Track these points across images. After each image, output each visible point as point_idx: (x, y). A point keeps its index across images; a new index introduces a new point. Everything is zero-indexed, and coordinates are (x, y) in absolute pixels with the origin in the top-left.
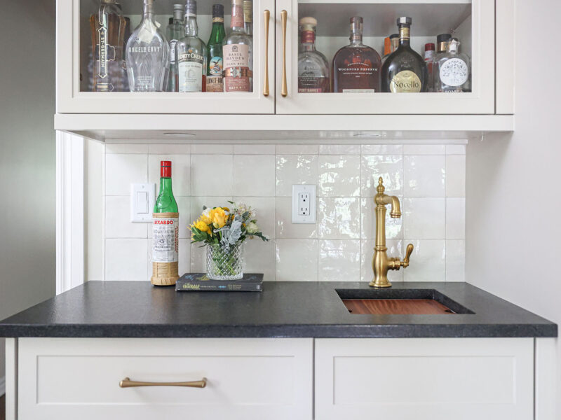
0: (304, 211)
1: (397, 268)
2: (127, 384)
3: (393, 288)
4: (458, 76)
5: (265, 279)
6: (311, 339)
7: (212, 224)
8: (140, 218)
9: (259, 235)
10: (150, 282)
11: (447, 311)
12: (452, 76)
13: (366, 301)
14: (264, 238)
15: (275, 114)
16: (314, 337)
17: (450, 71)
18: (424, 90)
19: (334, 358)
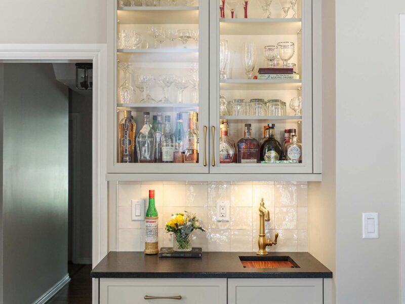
0: (223, 214)
1: (270, 245)
2: (147, 298)
3: (268, 256)
4: (296, 155)
5: (203, 251)
6: (226, 279)
7: (177, 224)
8: (137, 218)
9: (200, 228)
10: (143, 252)
11: (292, 267)
12: (293, 155)
13: (254, 263)
14: (203, 230)
15: (209, 173)
16: (228, 278)
17: (292, 153)
18: (280, 159)
19: (236, 287)
